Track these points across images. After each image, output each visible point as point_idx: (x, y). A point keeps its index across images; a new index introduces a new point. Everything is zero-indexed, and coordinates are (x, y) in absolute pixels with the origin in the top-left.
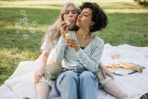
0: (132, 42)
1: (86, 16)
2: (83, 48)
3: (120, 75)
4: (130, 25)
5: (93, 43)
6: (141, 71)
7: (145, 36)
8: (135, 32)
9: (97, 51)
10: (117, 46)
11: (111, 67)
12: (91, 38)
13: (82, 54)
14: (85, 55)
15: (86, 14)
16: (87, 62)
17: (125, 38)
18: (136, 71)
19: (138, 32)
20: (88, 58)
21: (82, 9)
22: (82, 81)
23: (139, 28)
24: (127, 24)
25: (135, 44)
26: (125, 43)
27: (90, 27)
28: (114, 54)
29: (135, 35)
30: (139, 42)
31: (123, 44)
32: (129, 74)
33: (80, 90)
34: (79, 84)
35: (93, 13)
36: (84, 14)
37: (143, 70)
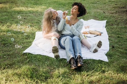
0: (96, 17)
1: (75, 9)
2: (73, 25)
3: (90, 37)
4: (95, 4)
5: (78, 23)
6: (100, 35)
7: (104, 13)
8: (98, 10)
9: (80, 27)
10: (87, 20)
11: (85, 33)
12: (77, 20)
13: (73, 28)
14: (74, 28)
15: (75, 8)
16: (75, 31)
17: (92, 15)
18: (98, 35)
19: (100, 9)
20: (75, 30)
21: (73, 6)
22: (74, 40)
23: (100, 6)
24: (93, 3)
25: (98, 19)
26: (92, 18)
27: (77, 15)
28: (86, 26)
29: (98, 12)
30: (100, 17)
31: (90, 19)
32: (94, 36)
33: (74, 44)
34: (73, 42)
35: (79, 8)
36: (74, 8)
37: (102, 34)
